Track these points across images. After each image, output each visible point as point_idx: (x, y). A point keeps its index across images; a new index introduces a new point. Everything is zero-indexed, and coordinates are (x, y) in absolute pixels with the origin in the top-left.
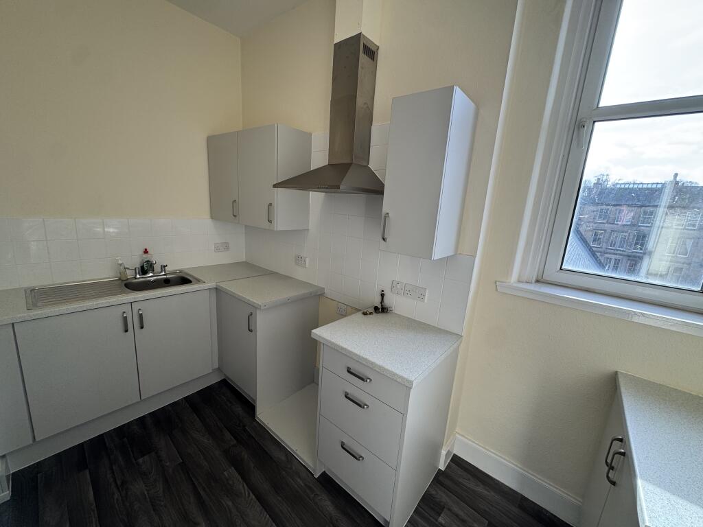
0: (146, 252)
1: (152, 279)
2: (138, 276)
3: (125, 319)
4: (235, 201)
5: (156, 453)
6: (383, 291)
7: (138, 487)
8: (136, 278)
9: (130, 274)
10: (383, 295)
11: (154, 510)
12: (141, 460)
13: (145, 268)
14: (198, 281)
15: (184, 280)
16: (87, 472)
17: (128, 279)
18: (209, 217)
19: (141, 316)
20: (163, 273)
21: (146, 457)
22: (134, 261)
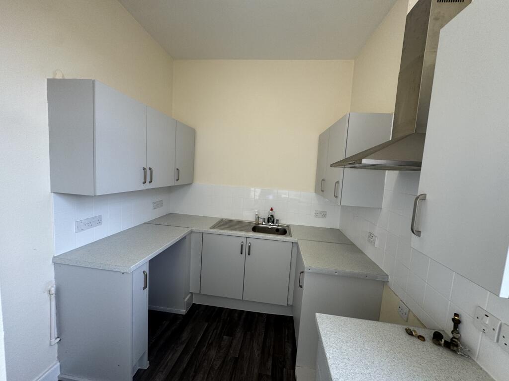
0: (272, 210)
1: (270, 227)
2: (264, 223)
3: (242, 246)
4: (324, 180)
5: (233, 339)
6: (456, 315)
7: (213, 353)
8: (262, 224)
9: (261, 221)
12: (225, 337)
13: (271, 219)
14: (290, 235)
15: (283, 231)
16: (207, 324)
17: (258, 224)
18: (313, 191)
19: (249, 246)
20: (277, 225)
21: (227, 337)
22: (265, 215)
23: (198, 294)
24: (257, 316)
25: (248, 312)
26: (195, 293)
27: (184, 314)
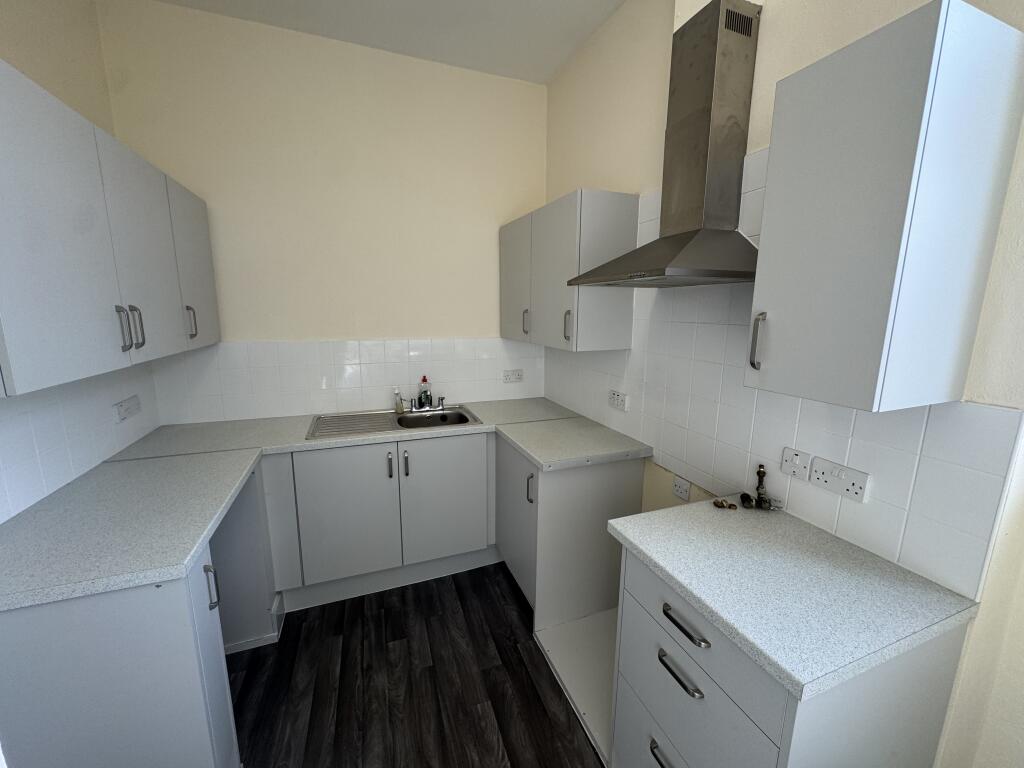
0: (424, 380)
1: (428, 414)
2: (414, 410)
3: (390, 460)
4: (526, 311)
5: (408, 642)
6: (761, 466)
7: (381, 680)
8: (411, 412)
9: (406, 407)
10: (761, 475)
11: (390, 721)
12: (391, 644)
13: (424, 400)
14: (476, 420)
15: (460, 418)
16: (341, 639)
17: (403, 412)
18: (498, 335)
19: (406, 459)
20: (441, 408)
21: (397, 642)
22: (411, 392)
23: (299, 589)
24: (434, 585)
25: (416, 587)
26: (287, 591)
27: (277, 641)
